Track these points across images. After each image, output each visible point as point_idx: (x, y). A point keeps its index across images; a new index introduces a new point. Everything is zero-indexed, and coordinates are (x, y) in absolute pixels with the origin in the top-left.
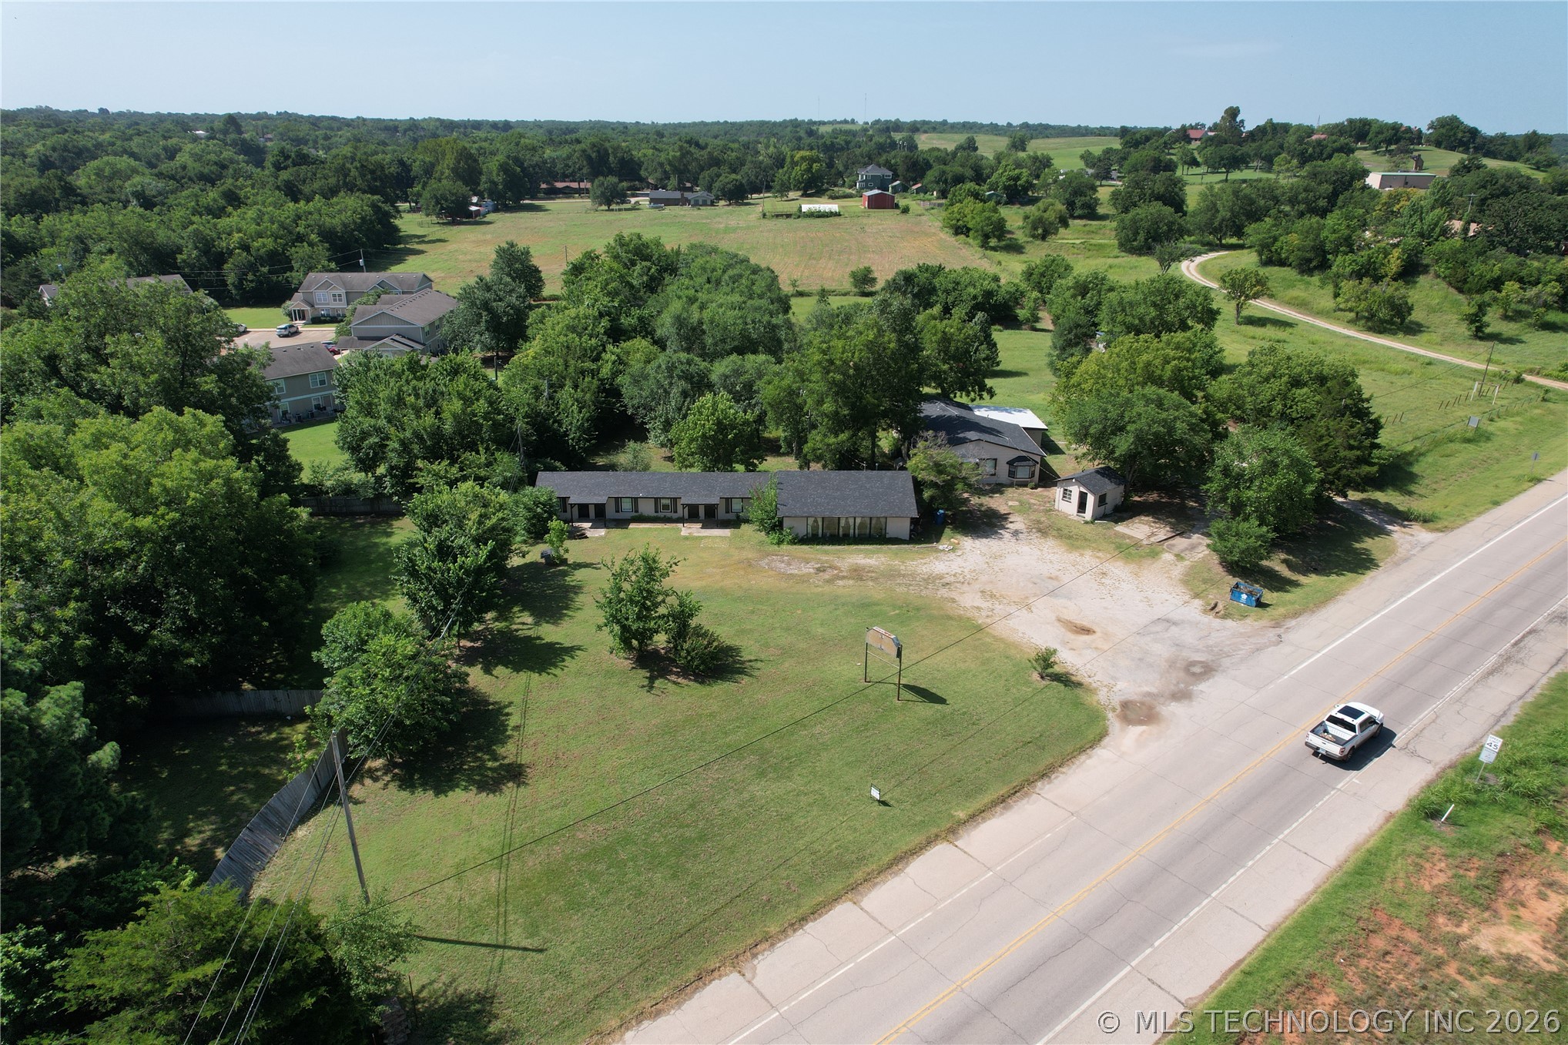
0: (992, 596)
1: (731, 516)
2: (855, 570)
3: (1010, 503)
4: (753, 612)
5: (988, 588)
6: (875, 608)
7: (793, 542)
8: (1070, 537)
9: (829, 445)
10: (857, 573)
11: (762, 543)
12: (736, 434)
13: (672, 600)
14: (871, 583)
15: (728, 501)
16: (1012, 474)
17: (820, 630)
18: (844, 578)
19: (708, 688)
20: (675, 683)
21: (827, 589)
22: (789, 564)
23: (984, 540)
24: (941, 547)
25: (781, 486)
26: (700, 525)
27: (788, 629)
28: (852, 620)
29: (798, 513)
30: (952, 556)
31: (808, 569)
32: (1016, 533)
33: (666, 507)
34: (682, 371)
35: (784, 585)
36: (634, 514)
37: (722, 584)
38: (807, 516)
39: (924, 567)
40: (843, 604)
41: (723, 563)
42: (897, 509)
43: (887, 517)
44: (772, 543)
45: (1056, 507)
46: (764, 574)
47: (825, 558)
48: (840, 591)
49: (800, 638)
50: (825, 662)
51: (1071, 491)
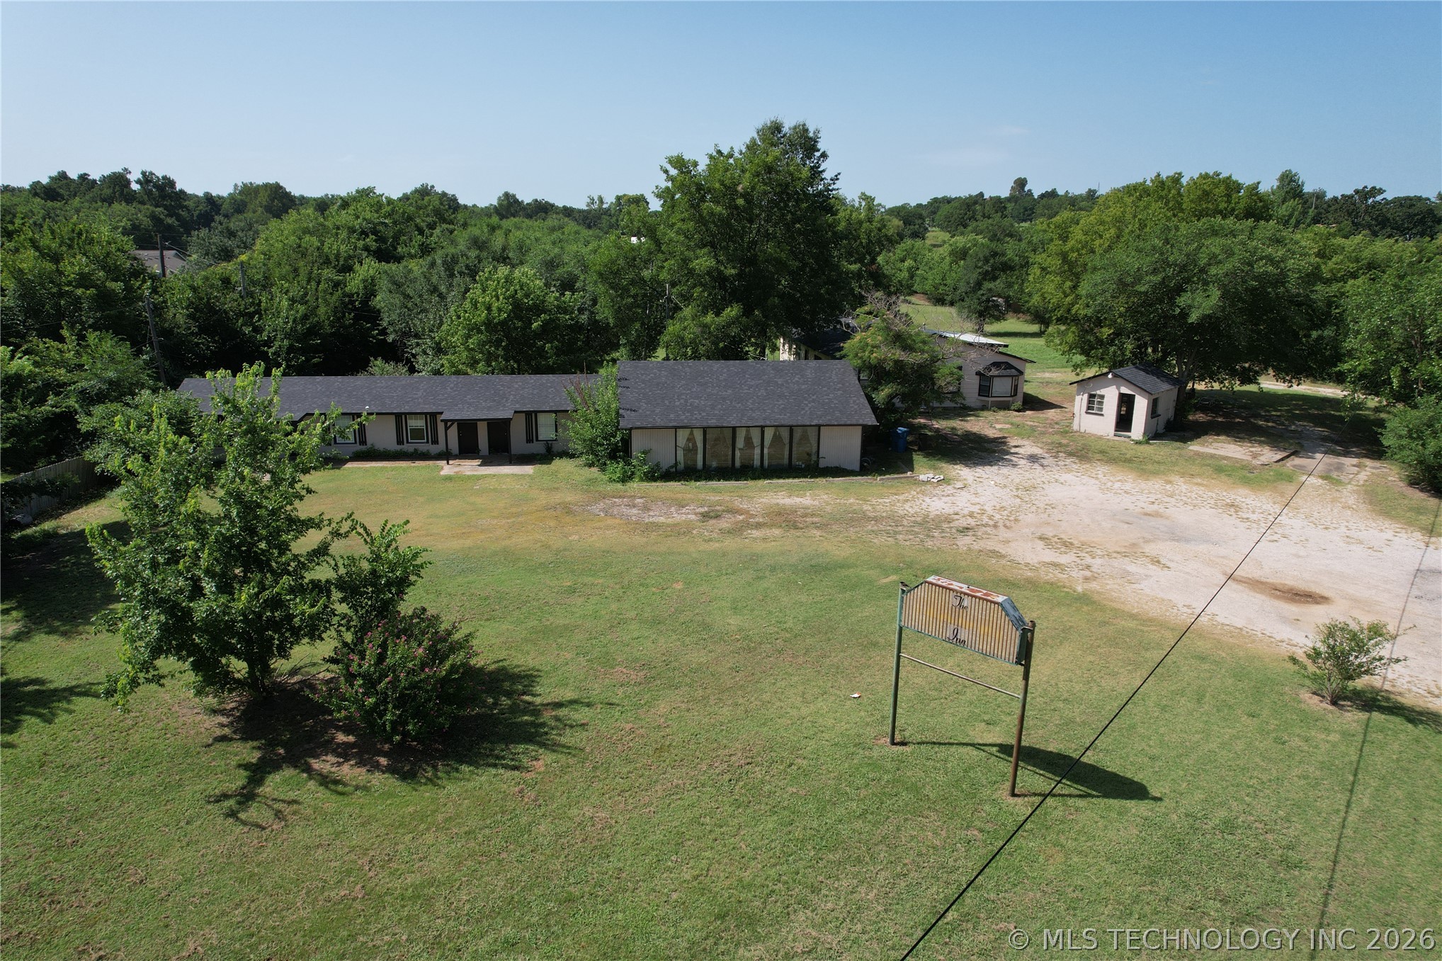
0: (1068, 545)
1: (537, 448)
2: (779, 514)
3: (998, 426)
4: (572, 591)
5: (1049, 532)
6: (845, 572)
7: (651, 476)
8: (1129, 461)
9: (706, 326)
10: (787, 519)
11: (592, 481)
12: (546, 323)
13: (353, 547)
14: (817, 533)
15: (531, 417)
16: (984, 390)
17: (734, 621)
18: (758, 526)
19: (427, 792)
20: (327, 781)
21: (731, 544)
22: (646, 508)
23: (987, 468)
24: (922, 477)
25: (624, 383)
26: (478, 462)
27: (656, 622)
28: (803, 598)
29: (659, 422)
30: (949, 489)
31: (687, 515)
32: (1033, 458)
33: (417, 434)
34: (467, 267)
35: (638, 540)
36: (358, 447)
37: (507, 542)
38: (676, 428)
39: (907, 506)
40: (773, 569)
41: (514, 510)
42: (837, 414)
43: (819, 426)
44: (611, 480)
45: (1075, 427)
46: (597, 524)
47: (714, 498)
48: (759, 547)
49: (687, 640)
50: (766, 697)
51: (1102, 397)
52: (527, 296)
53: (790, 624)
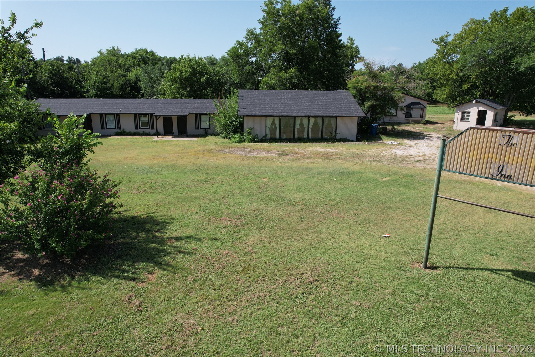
1: (200, 131)
2: (319, 154)
4: (205, 181)
6: (359, 176)
7: (254, 140)
9: (280, 77)
11: (224, 143)
12: (207, 79)
14: (340, 161)
15: (198, 116)
16: (408, 116)
17: (298, 196)
18: (308, 158)
21: (294, 164)
22: (250, 152)
24: (388, 142)
25: (241, 98)
26: (172, 137)
27: (251, 195)
28: (339, 186)
29: (258, 114)
30: (403, 147)
31: (271, 154)
33: (144, 124)
35: (245, 162)
36: (117, 130)
37: (176, 162)
38: (267, 116)
39: (384, 152)
40: (319, 174)
41: (183, 151)
42: (346, 112)
43: (336, 117)
44: (234, 142)
45: (455, 128)
46: (224, 156)
47: (284, 148)
48: (310, 165)
49: (270, 204)
50: (324, 236)
51: (469, 113)
52: (199, 66)
53: (333, 197)
